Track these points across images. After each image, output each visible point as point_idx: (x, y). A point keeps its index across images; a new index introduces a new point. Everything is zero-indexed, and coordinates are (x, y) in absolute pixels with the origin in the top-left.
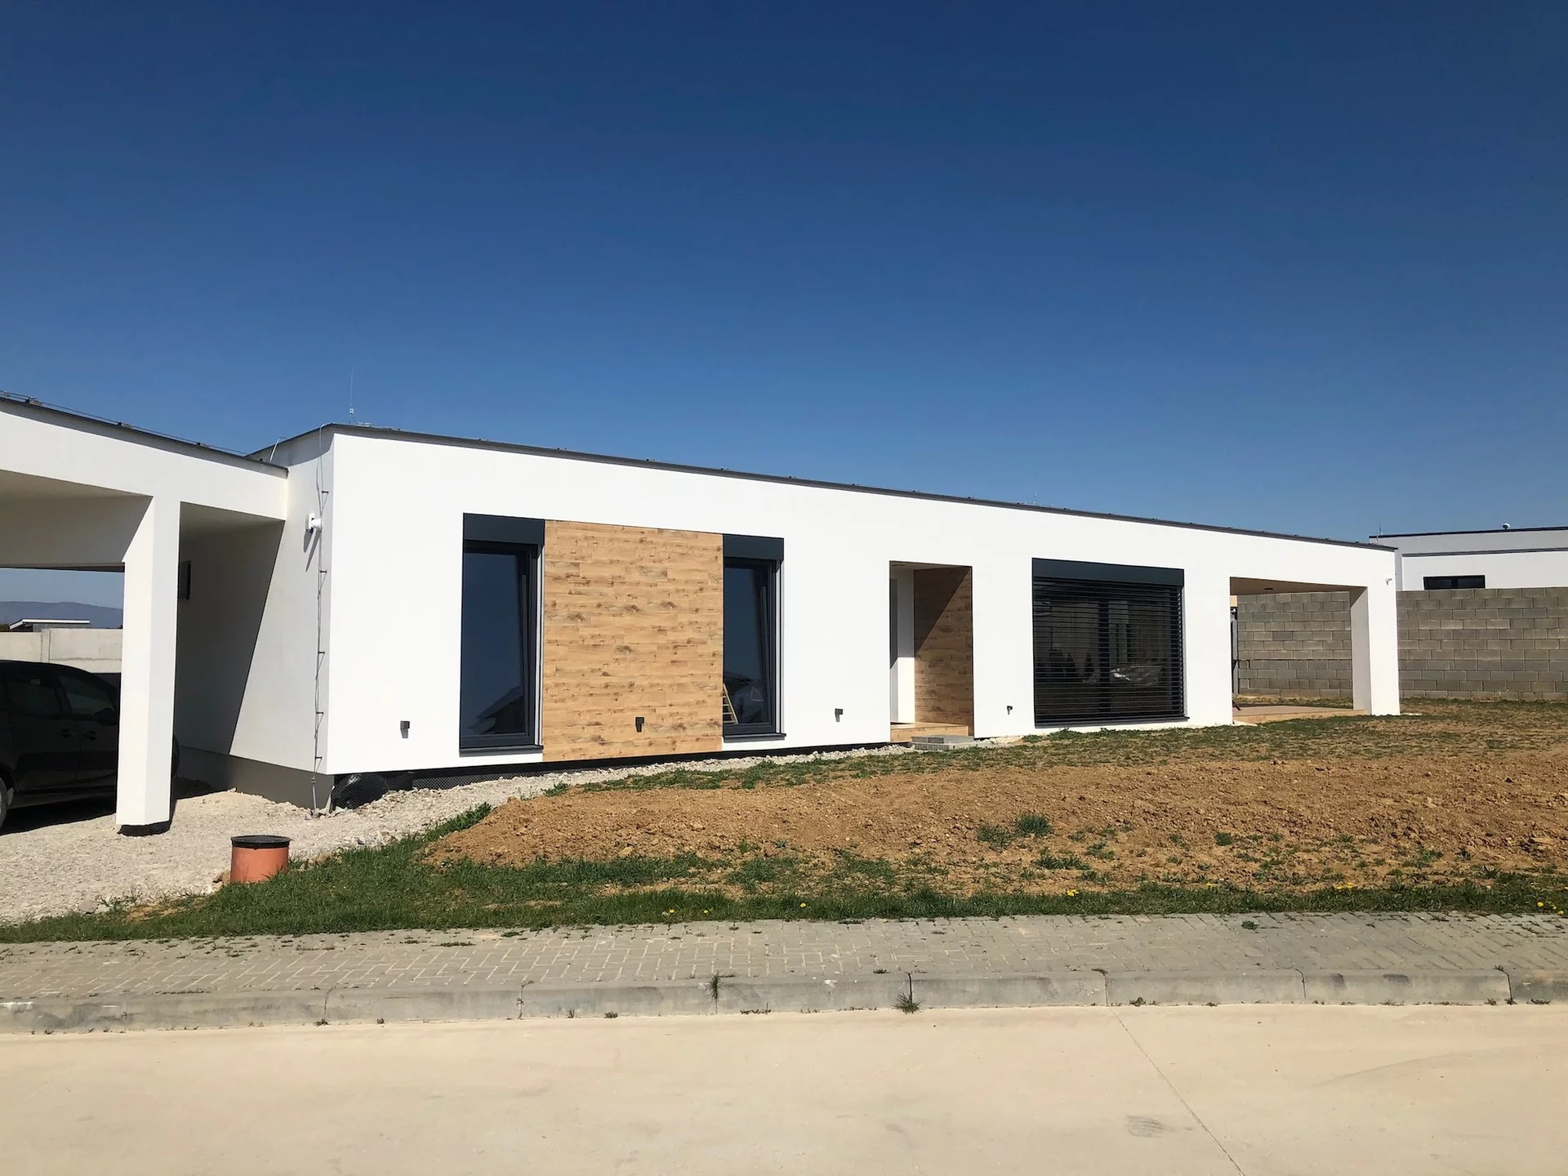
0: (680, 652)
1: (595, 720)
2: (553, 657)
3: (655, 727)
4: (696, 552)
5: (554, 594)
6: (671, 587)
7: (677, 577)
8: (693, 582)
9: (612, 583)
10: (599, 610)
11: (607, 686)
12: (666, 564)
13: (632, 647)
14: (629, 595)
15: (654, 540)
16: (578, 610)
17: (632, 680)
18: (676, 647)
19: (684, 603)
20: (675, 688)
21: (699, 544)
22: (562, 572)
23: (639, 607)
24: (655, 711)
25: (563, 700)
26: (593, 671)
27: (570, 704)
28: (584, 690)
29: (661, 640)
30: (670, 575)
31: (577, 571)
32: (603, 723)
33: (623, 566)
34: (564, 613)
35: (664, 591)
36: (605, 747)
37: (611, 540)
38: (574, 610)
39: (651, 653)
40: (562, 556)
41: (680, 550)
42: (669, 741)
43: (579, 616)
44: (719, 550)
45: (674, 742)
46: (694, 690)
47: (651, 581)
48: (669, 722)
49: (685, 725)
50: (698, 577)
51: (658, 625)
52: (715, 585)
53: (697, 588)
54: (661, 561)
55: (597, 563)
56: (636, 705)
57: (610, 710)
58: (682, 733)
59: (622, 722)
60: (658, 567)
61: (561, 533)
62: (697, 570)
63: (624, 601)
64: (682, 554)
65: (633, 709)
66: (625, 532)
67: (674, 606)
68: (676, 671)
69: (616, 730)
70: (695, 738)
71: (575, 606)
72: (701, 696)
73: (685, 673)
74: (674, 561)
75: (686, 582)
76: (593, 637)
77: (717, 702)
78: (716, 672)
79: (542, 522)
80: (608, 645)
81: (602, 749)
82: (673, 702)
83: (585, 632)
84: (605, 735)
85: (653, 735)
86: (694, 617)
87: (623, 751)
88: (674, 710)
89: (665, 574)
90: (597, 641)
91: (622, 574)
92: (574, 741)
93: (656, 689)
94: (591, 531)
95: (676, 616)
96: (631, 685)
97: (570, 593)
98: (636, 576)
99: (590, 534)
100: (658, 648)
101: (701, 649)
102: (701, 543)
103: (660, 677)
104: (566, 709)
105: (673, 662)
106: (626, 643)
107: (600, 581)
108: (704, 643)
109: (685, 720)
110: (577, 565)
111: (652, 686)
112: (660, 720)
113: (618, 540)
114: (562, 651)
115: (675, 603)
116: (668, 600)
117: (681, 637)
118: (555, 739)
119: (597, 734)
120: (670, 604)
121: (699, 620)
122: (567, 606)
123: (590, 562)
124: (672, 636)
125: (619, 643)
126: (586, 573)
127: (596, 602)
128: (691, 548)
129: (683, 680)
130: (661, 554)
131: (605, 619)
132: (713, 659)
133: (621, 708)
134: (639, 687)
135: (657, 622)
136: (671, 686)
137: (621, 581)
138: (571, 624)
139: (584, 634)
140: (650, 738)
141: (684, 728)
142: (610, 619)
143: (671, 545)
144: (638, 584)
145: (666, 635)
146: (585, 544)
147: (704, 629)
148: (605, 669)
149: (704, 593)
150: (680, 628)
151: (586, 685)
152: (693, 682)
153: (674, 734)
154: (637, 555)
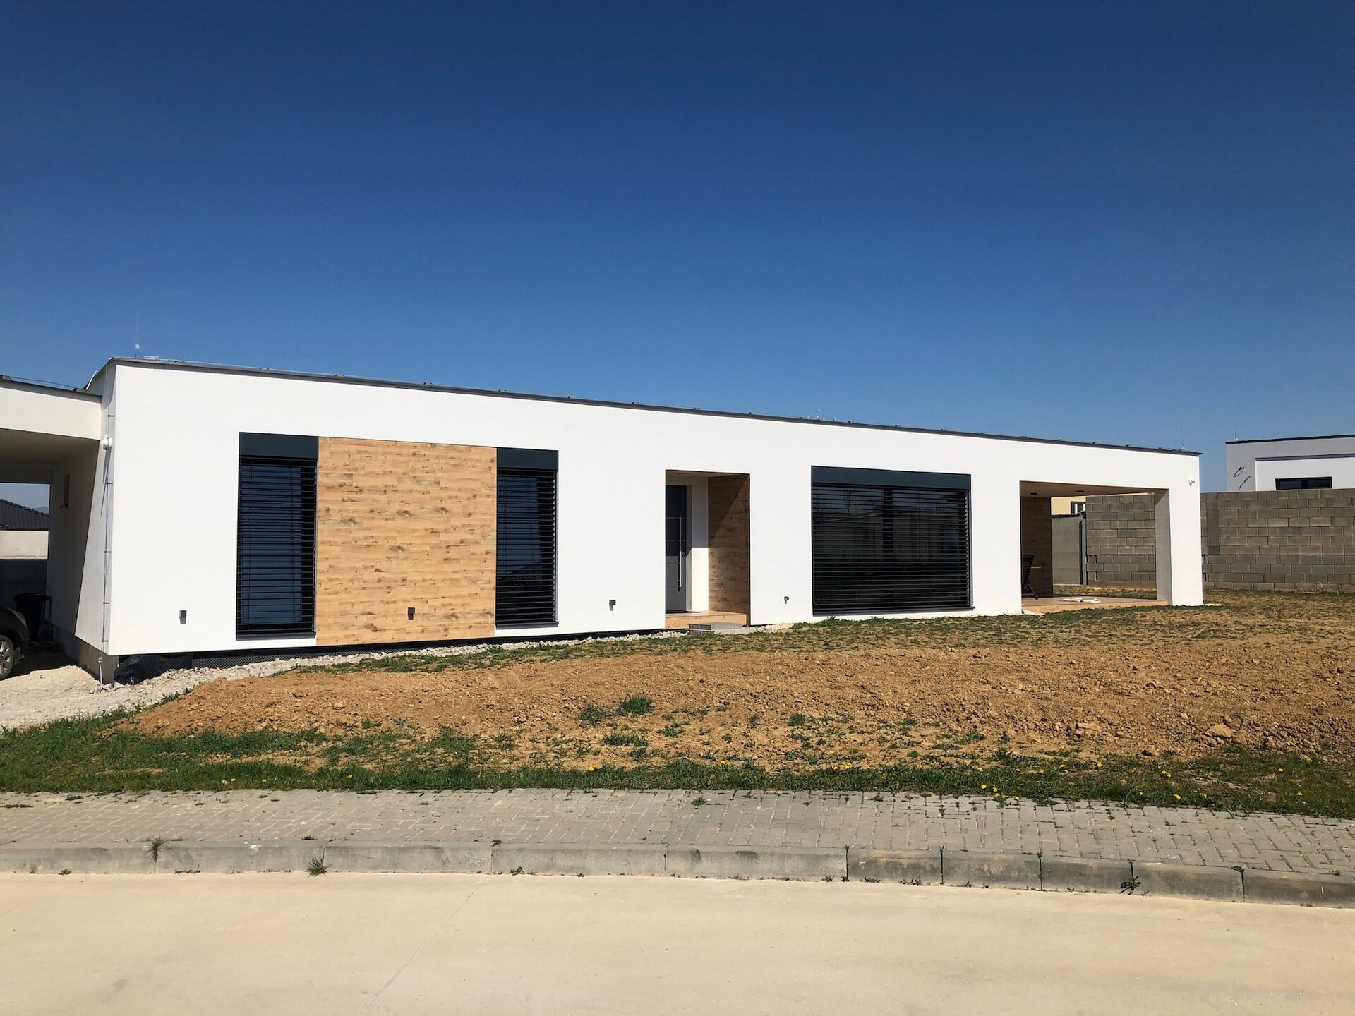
0: (453, 551)
1: (368, 611)
2: (327, 556)
3: (427, 616)
4: (469, 463)
5: (327, 501)
6: (444, 495)
7: (450, 485)
8: (466, 489)
9: (385, 491)
10: (370, 515)
11: (379, 581)
12: (440, 474)
13: (404, 547)
14: (402, 502)
15: (427, 453)
16: (351, 515)
17: (405, 575)
18: (448, 546)
19: (457, 508)
20: (448, 582)
21: (472, 457)
22: (336, 482)
23: (411, 512)
24: (428, 602)
25: (336, 593)
26: (366, 567)
27: (343, 596)
28: (357, 584)
29: (434, 540)
30: (443, 484)
31: (350, 481)
32: (375, 613)
33: (397, 476)
34: (338, 517)
35: (436, 498)
36: (378, 633)
37: (384, 454)
38: (347, 515)
39: (423, 552)
40: (335, 468)
41: (453, 462)
42: (441, 628)
43: (351, 520)
44: (492, 461)
45: (447, 630)
46: (466, 584)
47: (423, 489)
48: (442, 612)
49: (458, 615)
50: (471, 485)
51: (431, 527)
52: (488, 492)
53: (470, 494)
54: (433, 472)
55: (369, 474)
56: (408, 598)
57: (383, 601)
58: (454, 621)
59: (395, 611)
60: (431, 477)
61: (334, 448)
62: (470, 479)
63: (397, 507)
64: (455, 465)
65: (405, 601)
66: (397, 447)
67: (446, 511)
68: (448, 567)
69: (389, 618)
70: (467, 626)
71: (347, 511)
72: (474, 589)
73: (458, 569)
74: (447, 471)
75: (459, 490)
76: (366, 538)
77: (491, 594)
78: (489, 569)
79: (317, 438)
80: (380, 545)
81: (375, 635)
82: (445, 595)
83: (359, 534)
84: (377, 623)
85: (425, 623)
86: (467, 521)
87: (395, 637)
88: (447, 601)
89: (438, 483)
90: (370, 542)
91: (395, 483)
92: (347, 628)
93: (429, 583)
94: (365, 446)
95: (449, 519)
96: (404, 580)
97: (343, 500)
98: (409, 485)
99: (363, 448)
100: (431, 547)
101: (473, 548)
102: (474, 455)
103: (434, 573)
104: (339, 600)
105: (446, 559)
106: (398, 544)
107: (373, 489)
108: (477, 543)
109: (458, 610)
110: (350, 476)
111: (424, 580)
112: (432, 611)
113: (391, 453)
114: (335, 550)
115: (448, 508)
116: (441, 506)
117: (453, 538)
118: (328, 626)
119: (370, 622)
120: (443, 509)
121: (472, 522)
122: (340, 511)
123: (363, 473)
124: (444, 537)
125: (391, 543)
126: (357, 481)
127: (369, 508)
128: (464, 460)
129: (456, 576)
130: (434, 465)
131: (377, 522)
132: (486, 557)
133: (393, 600)
134: (412, 581)
135: (429, 525)
136: (443, 580)
137: (394, 489)
138: (344, 527)
139: (357, 535)
140: (422, 626)
141: (457, 617)
142: (383, 522)
143: (444, 457)
144: (411, 491)
145: (439, 536)
146: (358, 457)
147: (477, 531)
148: (378, 566)
149: (478, 499)
150: (452, 530)
151: (359, 580)
152: (465, 577)
153: (446, 622)
154: (410, 466)
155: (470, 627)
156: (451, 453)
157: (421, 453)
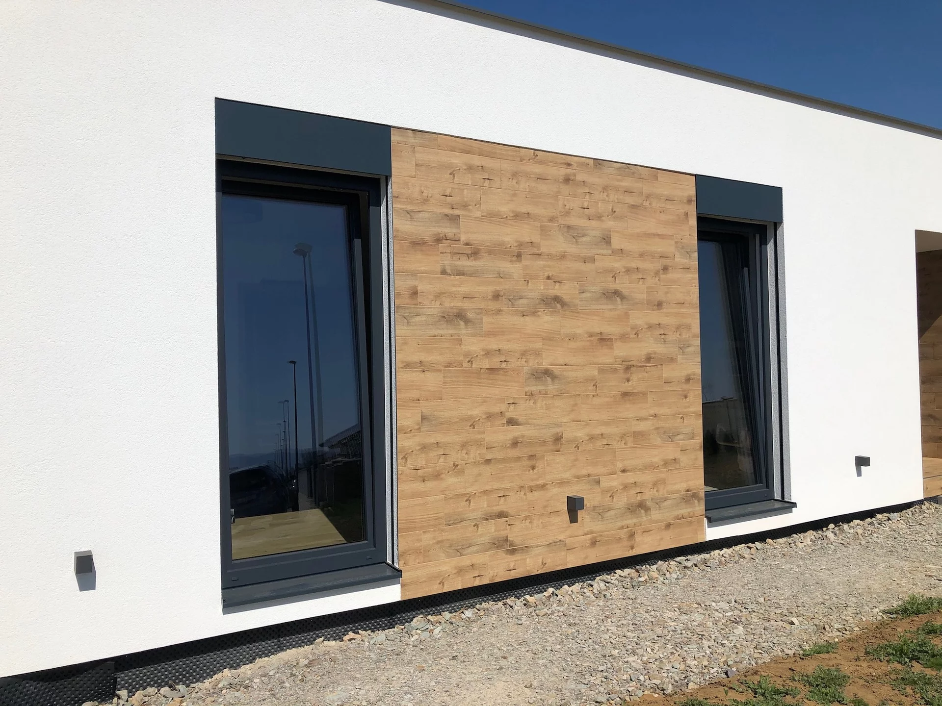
0: (636, 377)
1: (496, 509)
2: (415, 394)
3: (600, 512)
4: (656, 204)
5: (414, 274)
6: (618, 264)
7: (627, 246)
8: (652, 255)
9: (519, 256)
10: (494, 306)
11: (515, 443)
12: (610, 224)
13: (556, 370)
14: (548, 278)
15: (590, 179)
16: (456, 304)
17: (558, 430)
19: (638, 290)
20: (630, 440)
21: (660, 191)
22: (427, 231)
23: (566, 298)
24: (598, 482)
25: (437, 476)
26: (490, 417)
27: (451, 480)
28: (475, 454)
29: (605, 357)
30: (616, 243)
31: (455, 231)
32: (511, 512)
34: (432, 309)
35: (607, 271)
36: (517, 557)
37: (515, 175)
38: (451, 304)
39: (587, 380)
40: (426, 201)
41: (630, 200)
42: (623, 534)
43: (459, 315)
44: (689, 203)
45: (632, 535)
46: (659, 441)
47: (586, 251)
48: (621, 501)
49: (647, 504)
50: (659, 247)
51: (598, 330)
52: (685, 261)
53: (657, 265)
54: (599, 217)
55: (492, 216)
56: (567, 475)
57: (522, 487)
58: (643, 517)
59: (545, 507)
60: (595, 228)
61: (422, 156)
62: (658, 235)
63: (539, 288)
64: (633, 207)
65: (562, 483)
66: (536, 161)
67: (623, 298)
68: (629, 410)
69: (535, 523)
70: (663, 524)
71: (452, 296)
72: (671, 452)
73: (643, 413)
74: (621, 218)
75: (642, 255)
76: (488, 353)
77: (696, 459)
78: (691, 410)
79: (384, 131)
80: (514, 369)
81: (511, 561)
82: (628, 464)
83: (474, 345)
84: (516, 534)
85: (598, 526)
86: (655, 317)
87: (548, 561)
88: (630, 478)
89: (606, 240)
90: (495, 362)
91: (536, 238)
92: (459, 552)
93: (599, 443)
95: (627, 315)
96: (558, 439)
97: (444, 272)
98: (559, 244)
99: (477, 160)
100: (601, 371)
101: (668, 372)
102: (663, 188)
103: (607, 423)
104: (442, 492)
105: (625, 395)
106: (545, 364)
107: (498, 250)
108: (672, 360)
109: (648, 495)
110: (454, 219)
111: (592, 438)
112: (608, 499)
113: (527, 175)
114: (432, 381)
115: (625, 292)
116: (613, 286)
117: (636, 350)
118: (423, 553)
119: (503, 533)
120: (617, 293)
121: (664, 320)
122: (438, 296)
123: (478, 214)
124: (621, 350)
125: (533, 363)
127: (490, 289)
128: (648, 197)
129: (642, 426)
131: (508, 320)
132: (686, 387)
133: (541, 482)
134: (570, 441)
135: (596, 325)
136: (623, 437)
137: (535, 251)
138: (447, 331)
139: (473, 348)
140: (592, 532)
141: (647, 509)
142: (518, 320)
143: (617, 189)
144: (563, 257)
145: (611, 348)
146: (468, 179)
147: (672, 337)
148: (511, 413)
149: (671, 275)
150: (633, 336)
151: (478, 443)
152: (657, 429)
153: (630, 521)
154: (561, 203)
155: (668, 526)
156: (627, 183)
157: (580, 178)
